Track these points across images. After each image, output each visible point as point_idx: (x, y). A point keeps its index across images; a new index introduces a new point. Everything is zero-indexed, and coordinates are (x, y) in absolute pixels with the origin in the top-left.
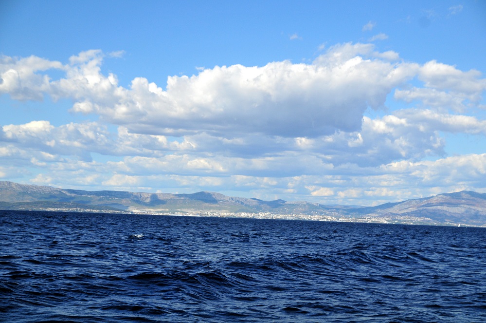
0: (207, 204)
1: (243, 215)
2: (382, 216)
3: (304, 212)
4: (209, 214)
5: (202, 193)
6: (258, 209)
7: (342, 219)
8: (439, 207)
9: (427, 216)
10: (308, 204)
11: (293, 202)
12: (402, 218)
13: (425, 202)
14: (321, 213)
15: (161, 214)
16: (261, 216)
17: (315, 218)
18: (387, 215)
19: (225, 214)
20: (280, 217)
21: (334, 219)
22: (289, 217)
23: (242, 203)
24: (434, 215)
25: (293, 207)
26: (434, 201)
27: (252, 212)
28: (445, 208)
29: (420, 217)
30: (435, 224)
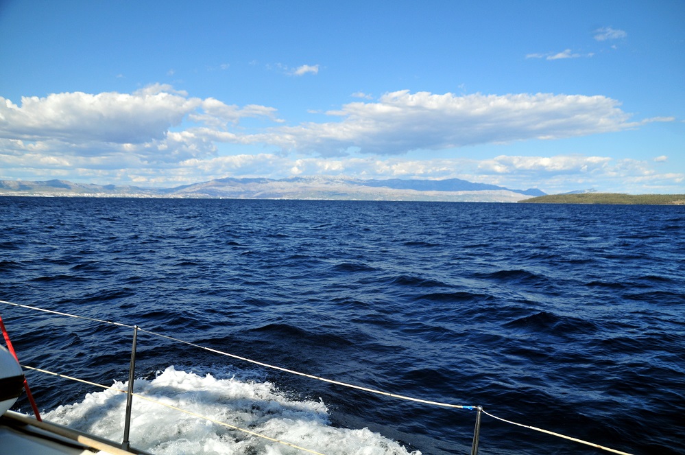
0: (58, 188)
1: (86, 195)
2: (179, 194)
3: (128, 192)
4: (60, 194)
5: (53, 181)
6: (96, 191)
7: (153, 196)
8: (214, 188)
9: (206, 193)
10: (130, 187)
11: (120, 186)
12: (191, 195)
13: (205, 185)
14: (139, 193)
15: (22, 195)
16: (98, 195)
17: (136, 196)
18: (182, 193)
19: (72, 194)
20: (112, 195)
21: (149, 196)
22: (118, 196)
23: (84, 187)
24: (210, 192)
25: (120, 189)
26: (210, 184)
27: (91, 193)
28: (217, 188)
29: (202, 193)
30: (212, 198)
